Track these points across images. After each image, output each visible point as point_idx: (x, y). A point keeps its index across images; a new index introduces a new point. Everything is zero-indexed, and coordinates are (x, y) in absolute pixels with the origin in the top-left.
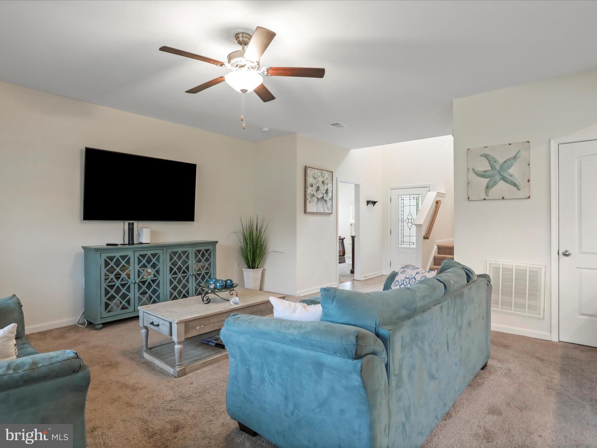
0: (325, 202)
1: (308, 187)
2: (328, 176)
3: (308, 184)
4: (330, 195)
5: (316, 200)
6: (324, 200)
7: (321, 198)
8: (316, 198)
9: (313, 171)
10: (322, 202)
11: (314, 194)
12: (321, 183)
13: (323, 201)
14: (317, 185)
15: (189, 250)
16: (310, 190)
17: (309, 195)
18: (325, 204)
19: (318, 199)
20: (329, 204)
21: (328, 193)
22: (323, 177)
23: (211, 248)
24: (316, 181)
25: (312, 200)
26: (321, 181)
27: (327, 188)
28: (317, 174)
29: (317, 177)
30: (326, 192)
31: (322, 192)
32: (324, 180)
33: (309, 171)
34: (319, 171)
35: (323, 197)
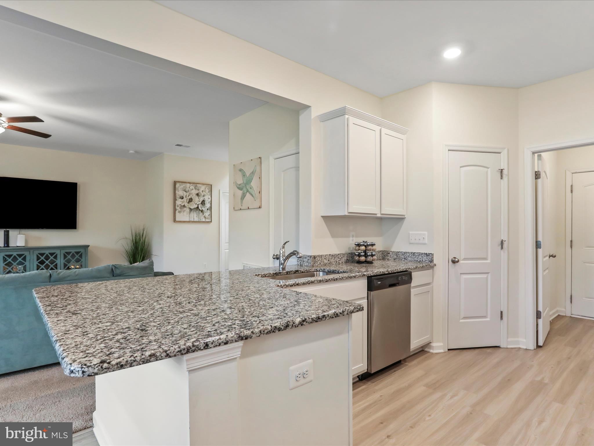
0: (201, 212)
1: (177, 199)
2: (205, 189)
3: (178, 196)
4: (208, 205)
5: (188, 210)
6: (200, 210)
7: (194, 208)
8: (188, 209)
9: (184, 185)
10: (196, 212)
11: (186, 205)
12: (194, 195)
13: (198, 210)
14: (190, 197)
15: (58, 252)
16: (179, 202)
17: (178, 206)
18: (201, 214)
19: (191, 210)
20: (207, 214)
21: (204, 204)
22: (198, 190)
23: (82, 250)
24: (188, 194)
25: (182, 210)
26: (195, 193)
27: (204, 199)
28: (189, 188)
29: (190, 190)
30: (201, 203)
31: (196, 203)
32: (200, 192)
33: (178, 185)
34: (191, 185)
35: (198, 207)
